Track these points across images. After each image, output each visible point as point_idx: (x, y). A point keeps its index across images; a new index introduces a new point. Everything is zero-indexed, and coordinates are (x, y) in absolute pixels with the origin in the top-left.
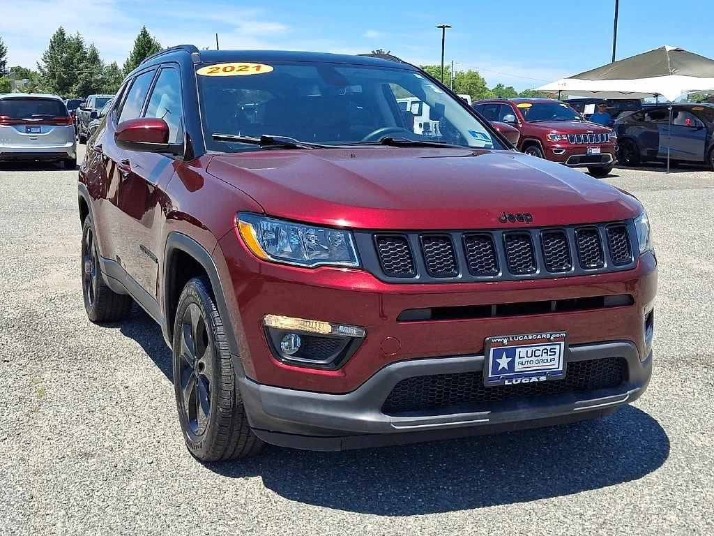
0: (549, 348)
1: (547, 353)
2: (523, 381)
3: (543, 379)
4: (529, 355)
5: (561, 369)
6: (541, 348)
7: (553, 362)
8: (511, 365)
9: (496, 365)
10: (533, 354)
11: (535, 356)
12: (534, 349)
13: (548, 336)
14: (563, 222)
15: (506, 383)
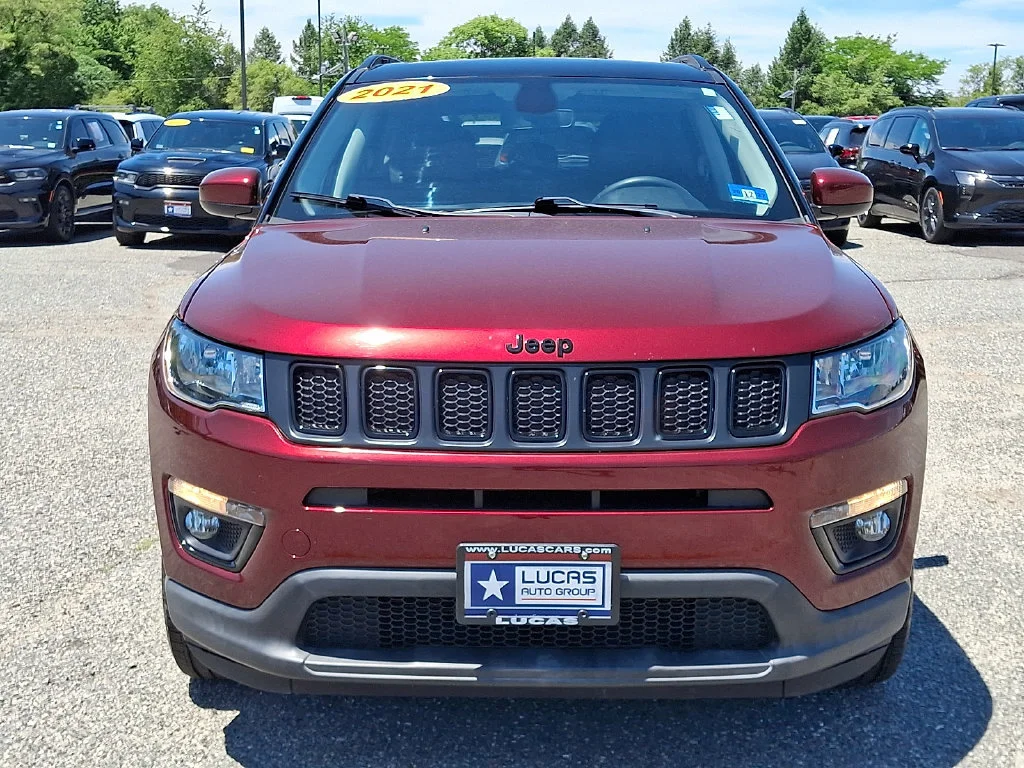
0: (581, 570)
1: (578, 578)
2: (532, 622)
3: (571, 621)
4: (543, 578)
5: (608, 607)
6: (566, 570)
7: (591, 596)
8: (509, 591)
9: (477, 591)
10: (550, 578)
11: (553, 581)
12: (552, 569)
13: (577, 548)
14: (635, 356)
15: (499, 621)
